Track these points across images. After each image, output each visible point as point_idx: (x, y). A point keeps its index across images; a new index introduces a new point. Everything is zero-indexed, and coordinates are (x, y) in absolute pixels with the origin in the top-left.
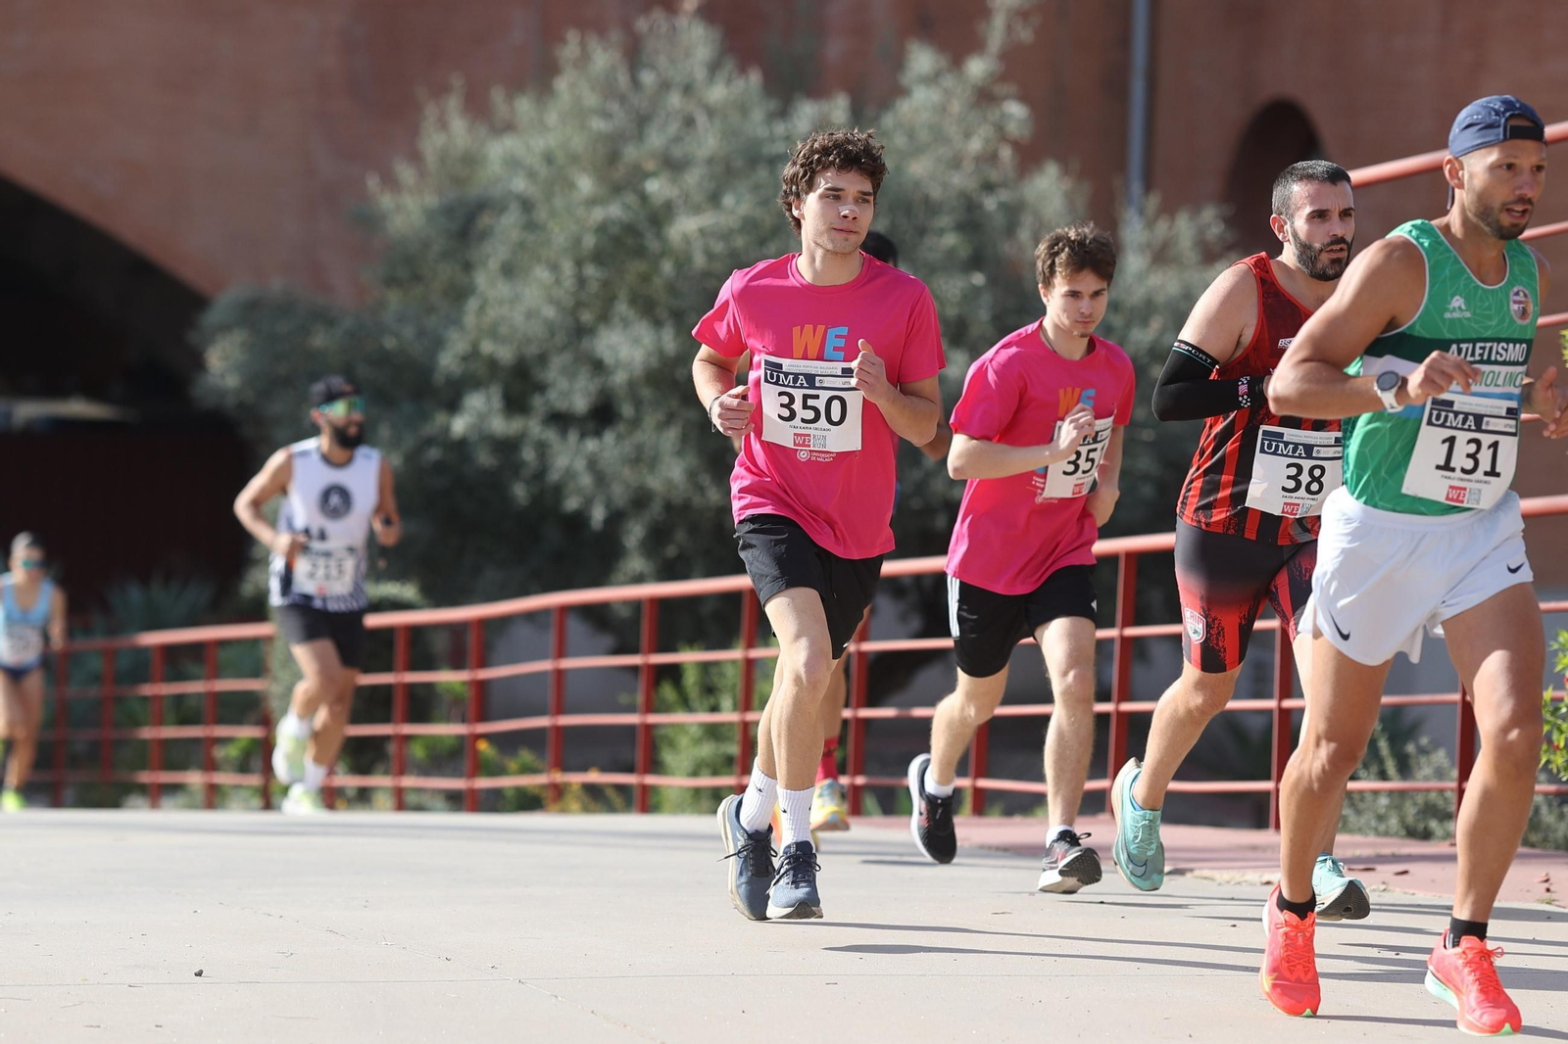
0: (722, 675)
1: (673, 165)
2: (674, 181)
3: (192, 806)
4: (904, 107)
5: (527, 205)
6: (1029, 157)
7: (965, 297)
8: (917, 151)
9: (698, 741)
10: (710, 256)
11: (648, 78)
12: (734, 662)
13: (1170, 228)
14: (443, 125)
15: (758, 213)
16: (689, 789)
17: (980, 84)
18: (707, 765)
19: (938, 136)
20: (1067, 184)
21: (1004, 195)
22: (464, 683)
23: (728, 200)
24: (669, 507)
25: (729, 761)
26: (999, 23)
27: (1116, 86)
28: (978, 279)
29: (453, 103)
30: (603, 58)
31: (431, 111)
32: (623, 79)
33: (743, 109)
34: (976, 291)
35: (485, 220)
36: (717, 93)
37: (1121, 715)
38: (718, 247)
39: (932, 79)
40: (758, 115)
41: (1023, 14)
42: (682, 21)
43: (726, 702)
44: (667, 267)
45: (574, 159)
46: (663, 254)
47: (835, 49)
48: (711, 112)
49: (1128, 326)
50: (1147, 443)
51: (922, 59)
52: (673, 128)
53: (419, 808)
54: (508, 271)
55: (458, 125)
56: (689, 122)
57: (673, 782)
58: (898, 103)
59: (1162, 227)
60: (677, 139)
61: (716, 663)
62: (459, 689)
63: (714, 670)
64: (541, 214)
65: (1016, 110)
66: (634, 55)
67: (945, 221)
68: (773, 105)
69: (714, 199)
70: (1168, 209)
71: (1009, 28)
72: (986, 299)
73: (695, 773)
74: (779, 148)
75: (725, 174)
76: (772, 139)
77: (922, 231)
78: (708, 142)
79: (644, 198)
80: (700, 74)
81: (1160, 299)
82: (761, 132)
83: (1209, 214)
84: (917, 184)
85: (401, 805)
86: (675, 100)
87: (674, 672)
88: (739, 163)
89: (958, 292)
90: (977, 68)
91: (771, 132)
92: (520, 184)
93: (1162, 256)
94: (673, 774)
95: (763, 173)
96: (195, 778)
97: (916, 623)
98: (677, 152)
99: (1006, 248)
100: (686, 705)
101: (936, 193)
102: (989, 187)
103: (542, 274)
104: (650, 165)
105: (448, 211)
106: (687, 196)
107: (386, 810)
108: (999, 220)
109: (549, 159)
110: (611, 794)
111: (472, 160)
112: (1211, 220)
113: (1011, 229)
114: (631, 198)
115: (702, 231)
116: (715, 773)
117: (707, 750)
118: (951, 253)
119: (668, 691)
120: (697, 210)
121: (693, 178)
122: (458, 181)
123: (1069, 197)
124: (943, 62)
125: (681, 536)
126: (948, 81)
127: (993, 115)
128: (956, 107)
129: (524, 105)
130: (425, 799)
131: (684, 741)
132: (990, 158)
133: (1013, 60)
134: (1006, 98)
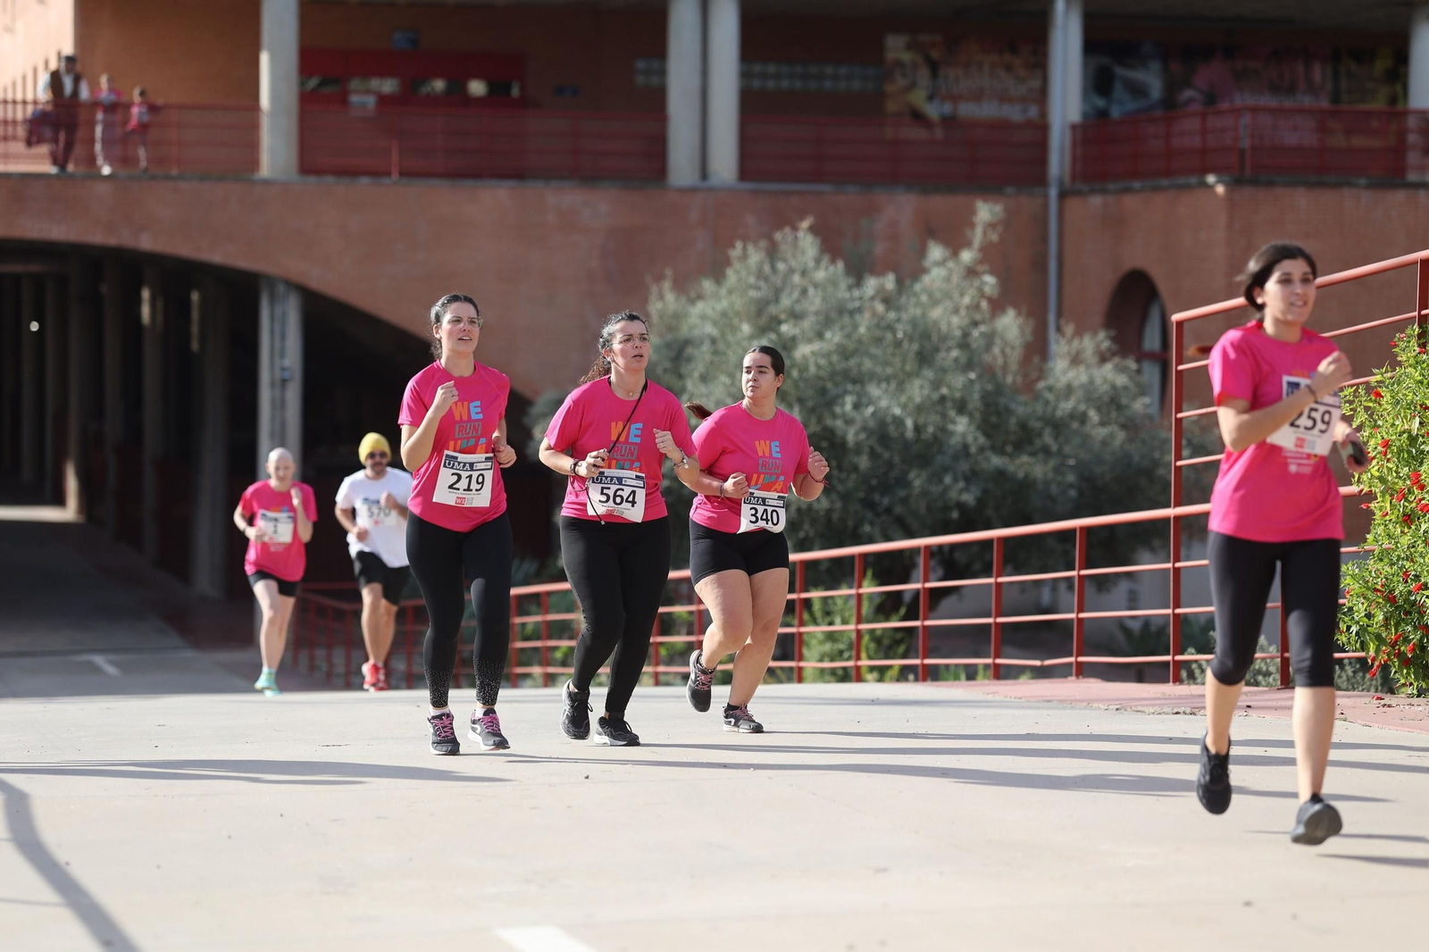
0: (835, 604)
1: (796, 316)
2: (795, 326)
3: (536, 686)
4: (926, 279)
5: (714, 341)
6: (997, 306)
7: (965, 386)
8: (935, 302)
9: (822, 642)
10: (819, 367)
11: (781, 266)
12: (840, 596)
13: (1080, 344)
14: (661, 297)
15: (844, 342)
16: (816, 668)
17: (969, 265)
18: (828, 656)
19: (947, 295)
20: (1020, 320)
21: (983, 328)
22: (691, 613)
23: (828, 335)
24: (799, 510)
25: (841, 652)
26: (979, 231)
27: (1040, 266)
28: (972, 375)
29: (667, 285)
30: (755, 256)
31: (654, 289)
32: (767, 268)
33: (834, 284)
34: (971, 381)
35: (689, 350)
36: (820, 275)
37: (1080, 621)
38: (822, 362)
39: (942, 263)
40: (843, 285)
41: (991, 226)
42: (801, 234)
43: (838, 620)
44: (795, 373)
45: (737, 314)
46: (793, 366)
47: (880, 249)
48: (816, 286)
49: (1058, 399)
50: (1071, 466)
51: (936, 252)
52: (796, 295)
53: (668, 684)
54: (704, 378)
55: (670, 297)
56: (804, 292)
57: (810, 665)
58: (923, 277)
59: (1076, 343)
60: (798, 301)
61: (832, 597)
62: (685, 616)
63: (830, 601)
64: (721, 346)
65: (990, 279)
66: (773, 253)
67: (951, 343)
68: (851, 281)
69: (820, 336)
70: (1079, 333)
71: (985, 233)
72: (977, 387)
73: (821, 660)
74: (857, 304)
75: (827, 321)
76: (852, 300)
77: (937, 350)
78: (815, 302)
79: (779, 334)
80: (811, 264)
81: (1076, 383)
82: (847, 295)
83: (1102, 335)
84: (936, 323)
85: (657, 683)
86: (796, 278)
87: (807, 603)
88: (833, 315)
89: (960, 383)
90: (967, 256)
91: (851, 295)
92: (709, 329)
93: (1076, 360)
94: (808, 661)
95: (846, 319)
96: (537, 670)
97: (940, 572)
98: (798, 308)
99: (987, 358)
100: (815, 622)
101: (944, 327)
102: (975, 324)
103: (724, 379)
104: (783, 317)
105: (668, 346)
106: (803, 332)
107: (648, 685)
108: (982, 342)
109: (724, 314)
110: (779, 672)
111: (677, 317)
112: (1103, 339)
113: (989, 347)
114: (773, 336)
115: (813, 353)
116: (832, 660)
117: (828, 647)
118: (956, 360)
119: (806, 616)
120: (810, 341)
121: (807, 324)
122: (670, 329)
123: (1021, 328)
124: (947, 254)
125: (806, 527)
126: (951, 264)
127: (976, 283)
128: (955, 279)
129: (708, 285)
130: (670, 678)
131: (814, 642)
132: (977, 307)
133: (987, 251)
134: (984, 273)
